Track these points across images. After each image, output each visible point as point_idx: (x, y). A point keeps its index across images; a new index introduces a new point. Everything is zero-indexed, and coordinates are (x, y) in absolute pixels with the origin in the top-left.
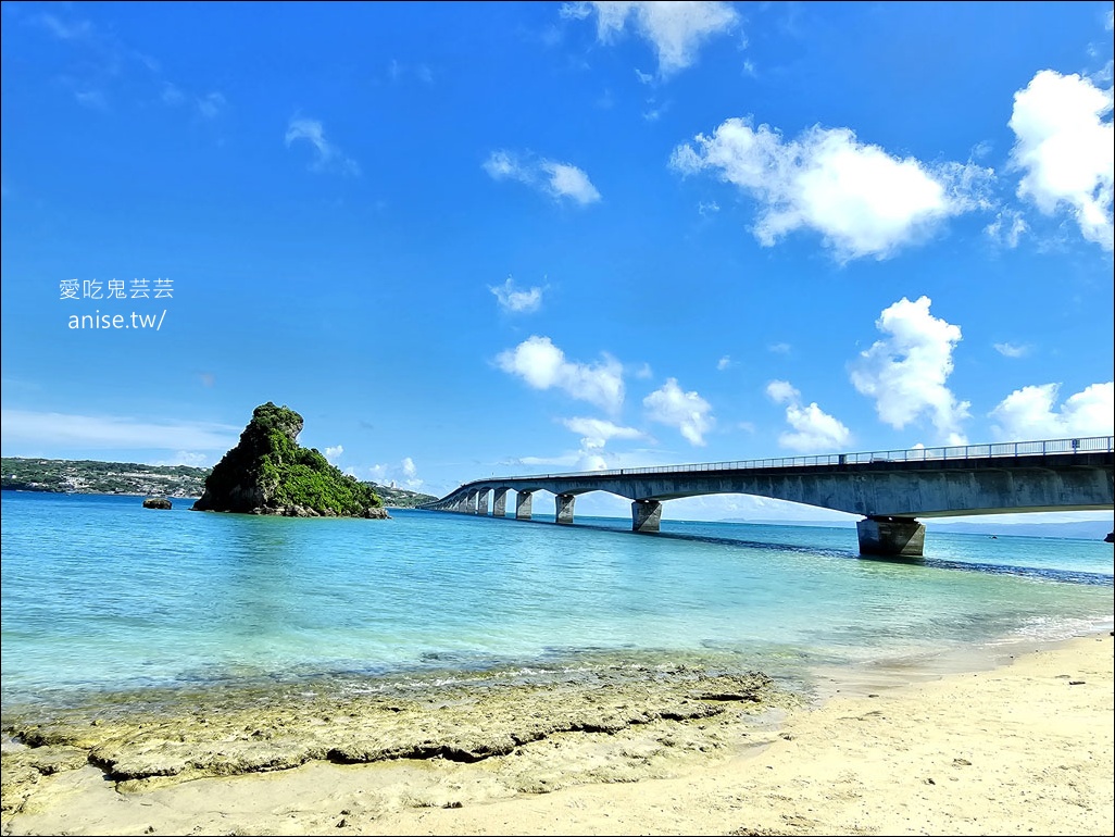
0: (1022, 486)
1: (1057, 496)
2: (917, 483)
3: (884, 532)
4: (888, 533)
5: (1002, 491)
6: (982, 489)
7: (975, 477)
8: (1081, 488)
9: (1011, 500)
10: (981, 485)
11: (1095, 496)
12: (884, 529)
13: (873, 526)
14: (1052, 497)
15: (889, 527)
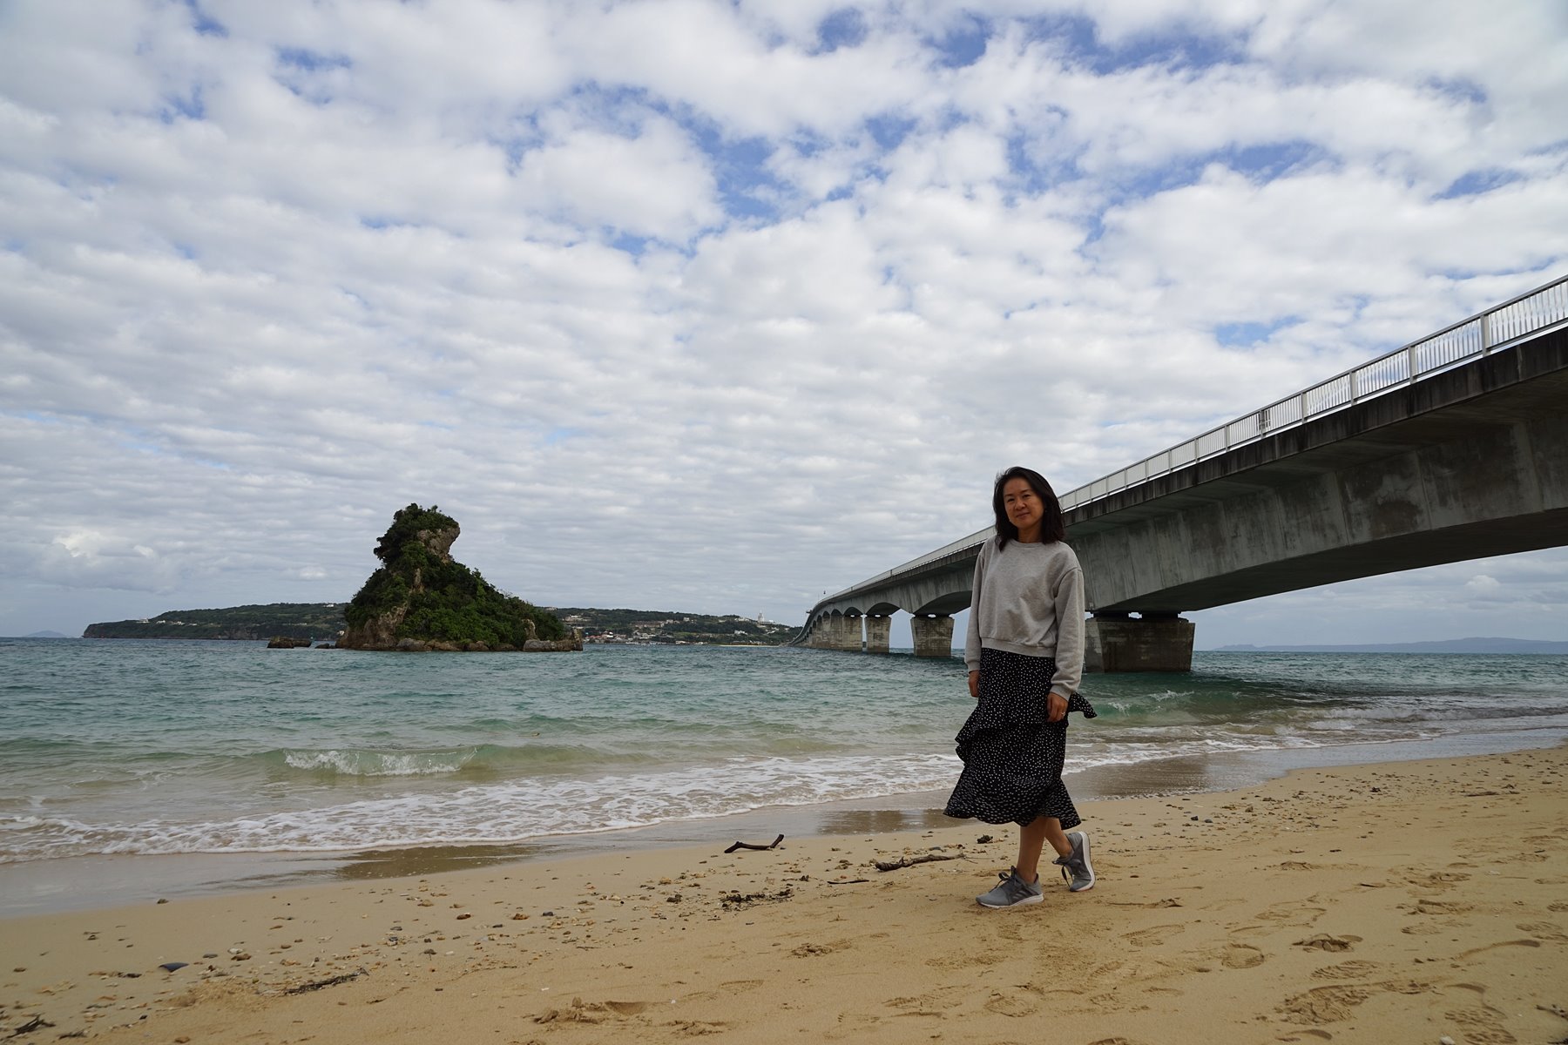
0: (1237, 527)
1: (1280, 539)
2: (1127, 545)
3: (1111, 639)
4: (1119, 640)
5: (1217, 542)
6: (1194, 541)
7: (1184, 520)
8: (1308, 517)
9: (1228, 559)
10: (1193, 534)
11: (1328, 531)
12: (1112, 633)
13: (1097, 630)
14: (1274, 544)
15: (1124, 630)
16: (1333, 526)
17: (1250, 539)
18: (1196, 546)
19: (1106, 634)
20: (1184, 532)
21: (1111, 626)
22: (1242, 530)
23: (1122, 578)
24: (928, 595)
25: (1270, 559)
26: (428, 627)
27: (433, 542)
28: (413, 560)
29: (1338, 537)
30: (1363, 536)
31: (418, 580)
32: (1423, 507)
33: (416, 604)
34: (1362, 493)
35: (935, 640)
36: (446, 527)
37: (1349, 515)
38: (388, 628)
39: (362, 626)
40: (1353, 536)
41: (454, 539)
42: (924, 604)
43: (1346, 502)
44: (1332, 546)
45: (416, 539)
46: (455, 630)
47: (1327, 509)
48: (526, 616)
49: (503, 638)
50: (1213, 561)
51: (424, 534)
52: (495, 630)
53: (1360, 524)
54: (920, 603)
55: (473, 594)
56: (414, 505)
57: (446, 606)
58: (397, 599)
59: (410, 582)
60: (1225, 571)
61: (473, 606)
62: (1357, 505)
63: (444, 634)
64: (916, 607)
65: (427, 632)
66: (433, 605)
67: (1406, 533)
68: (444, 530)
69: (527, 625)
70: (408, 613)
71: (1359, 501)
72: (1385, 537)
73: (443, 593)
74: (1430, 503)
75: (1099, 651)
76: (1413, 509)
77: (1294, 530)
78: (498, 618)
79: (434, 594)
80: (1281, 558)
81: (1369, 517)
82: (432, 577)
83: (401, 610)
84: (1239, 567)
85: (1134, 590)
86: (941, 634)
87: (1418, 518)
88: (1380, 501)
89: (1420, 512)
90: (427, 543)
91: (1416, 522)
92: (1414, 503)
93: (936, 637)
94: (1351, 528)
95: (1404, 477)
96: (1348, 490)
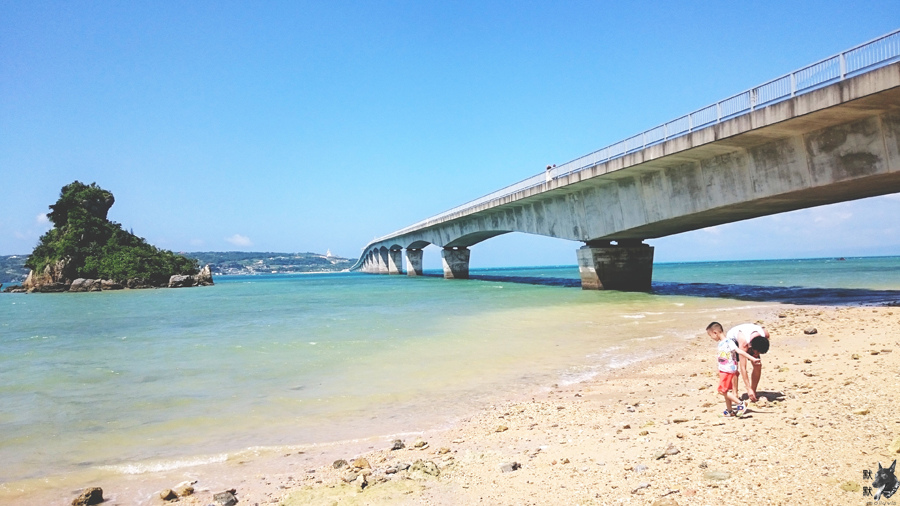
0: (712, 178)
1: (749, 185)
2: (617, 194)
3: (600, 260)
4: (605, 260)
5: (693, 189)
6: (674, 190)
7: (666, 175)
8: (776, 169)
9: (702, 201)
10: (673, 185)
11: (793, 178)
12: (600, 255)
13: (589, 253)
14: (744, 189)
15: (607, 253)
16: (797, 174)
17: (722, 187)
18: (676, 193)
19: (596, 256)
20: (665, 184)
21: (600, 251)
22: (717, 181)
23: (612, 218)
24: (455, 234)
25: (740, 199)
27: (94, 208)
29: (802, 182)
30: (826, 180)
32: (882, 156)
34: (825, 148)
35: (457, 265)
36: (104, 198)
37: (813, 166)
40: (816, 180)
41: (110, 206)
42: (451, 240)
43: (811, 156)
44: (795, 188)
47: (793, 162)
50: (690, 203)
53: (822, 171)
54: (449, 239)
56: (76, 182)
60: (699, 210)
62: (821, 157)
64: (445, 243)
65: (94, 273)
67: (864, 176)
71: (823, 154)
72: (845, 180)
74: (890, 153)
75: (592, 268)
76: (872, 159)
77: (763, 178)
80: (749, 199)
81: (831, 166)
84: (712, 206)
85: (622, 225)
86: (462, 260)
87: (877, 165)
88: (842, 154)
89: (880, 160)
91: (875, 167)
92: (874, 153)
93: (459, 262)
94: (814, 175)
95: (867, 135)
96: (814, 146)
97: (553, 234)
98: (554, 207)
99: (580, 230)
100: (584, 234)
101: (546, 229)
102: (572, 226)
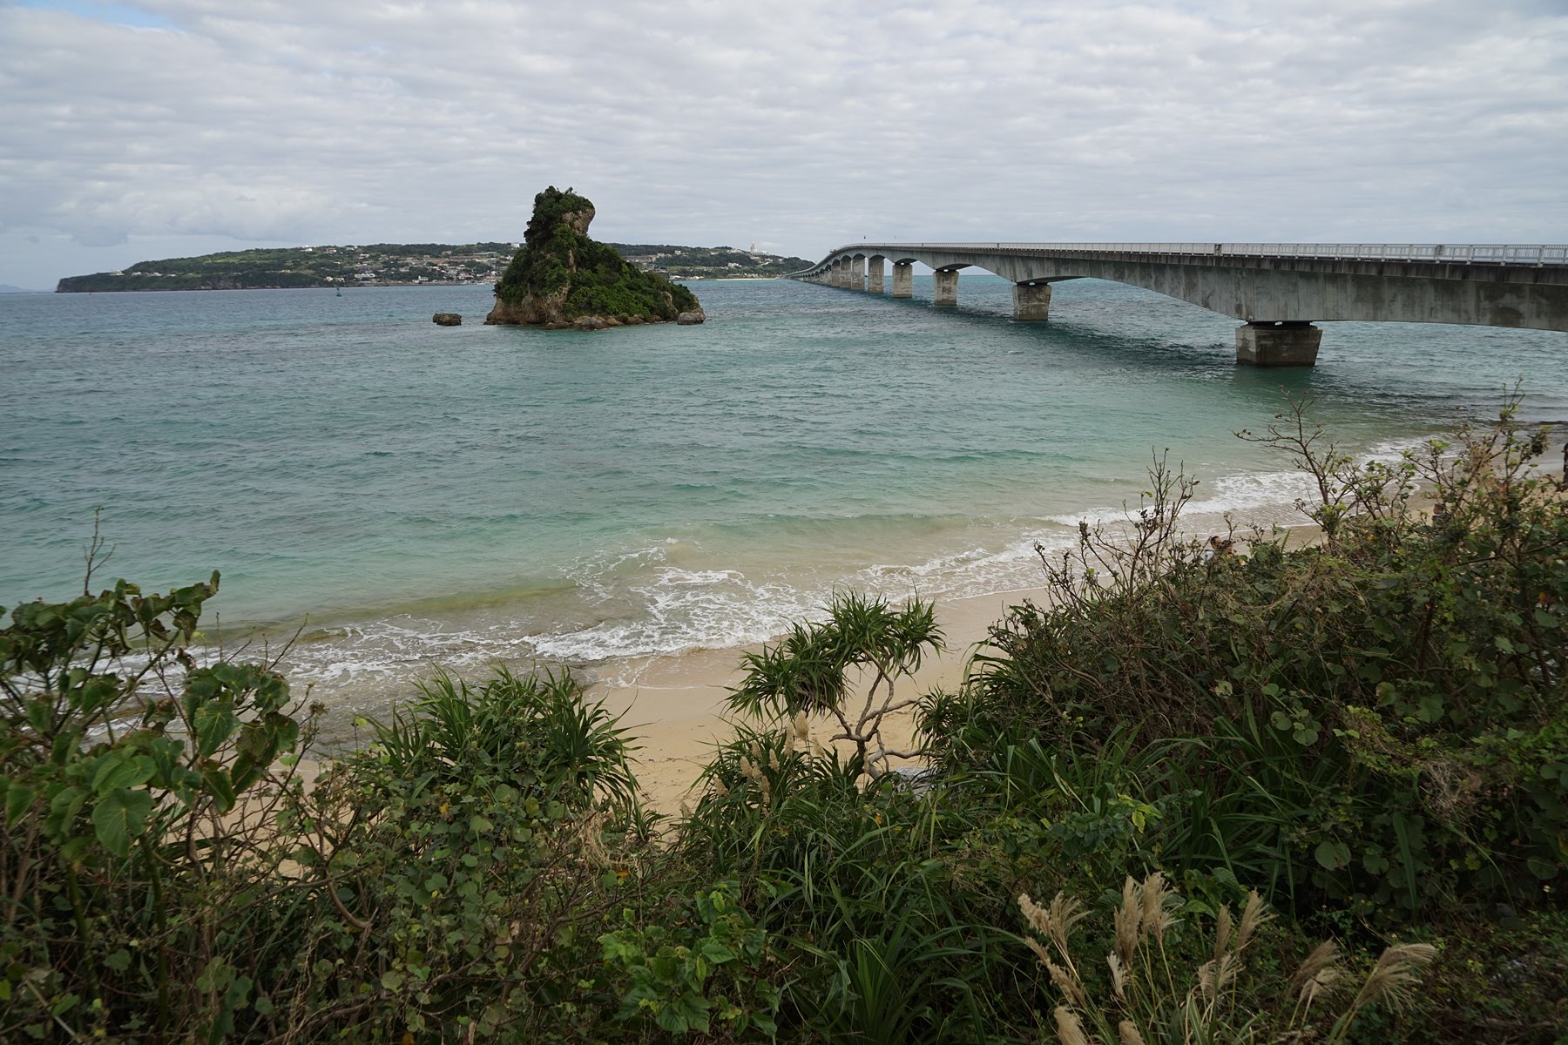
0: (1395, 295)
1: (1427, 311)
2: (1296, 285)
3: (1263, 342)
4: (1269, 343)
5: (1377, 300)
6: (1355, 295)
7: (1353, 284)
8: (1451, 303)
9: (1384, 312)
10: (1358, 291)
11: (1462, 314)
12: (1264, 338)
13: (1251, 335)
14: (1423, 312)
15: (1272, 335)
16: (1466, 312)
17: (1404, 305)
18: (1359, 299)
19: (1259, 338)
20: (1350, 288)
21: (1264, 333)
22: (1399, 298)
23: (1286, 305)
26: (590, 304)
27: (577, 223)
28: (566, 243)
31: (572, 260)
32: (1526, 315)
33: (575, 285)
34: (1490, 298)
35: (1035, 306)
36: (583, 207)
37: (1479, 309)
38: (556, 306)
39: (519, 302)
40: (1479, 320)
41: (591, 218)
43: (1478, 300)
45: (562, 221)
46: (613, 305)
47: (1465, 301)
48: (664, 289)
49: (652, 310)
50: (1371, 311)
51: (569, 216)
52: (645, 304)
53: (1484, 315)
55: (619, 269)
56: (551, 188)
57: (599, 284)
58: (560, 280)
59: (566, 264)
61: (621, 283)
62: (1486, 304)
63: (604, 310)
65: (590, 308)
66: (588, 283)
68: (584, 211)
69: (667, 298)
70: (570, 292)
73: (595, 271)
74: (1531, 315)
75: (1253, 349)
76: (1520, 315)
77: (1439, 307)
78: (644, 292)
79: (587, 273)
81: (1492, 312)
82: (582, 257)
83: (565, 290)
85: (1297, 315)
87: (1522, 321)
89: (1524, 318)
90: (572, 225)
91: (1520, 322)
93: (1035, 303)
94: (1479, 316)
95: (1518, 297)
96: (1482, 294)
97: (1206, 305)
98: (1212, 277)
99: (1244, 309)
100: (1248, 314)
101: (1199, 298)
102: (1234, 302)
